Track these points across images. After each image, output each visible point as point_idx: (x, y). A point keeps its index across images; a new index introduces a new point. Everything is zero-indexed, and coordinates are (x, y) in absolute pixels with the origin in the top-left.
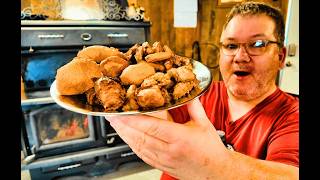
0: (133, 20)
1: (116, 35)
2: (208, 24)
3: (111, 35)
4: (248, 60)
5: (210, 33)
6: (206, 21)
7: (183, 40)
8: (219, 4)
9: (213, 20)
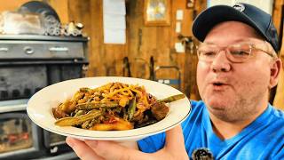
0: (71, 35)
1: (57, 49)
2: (136, 41)
3: (53, 49)
4: (228, 68)
5: (139, 49)
6: (134, 38)
7: (113, 55)
8: (146, 23)
9: (140, 37)
